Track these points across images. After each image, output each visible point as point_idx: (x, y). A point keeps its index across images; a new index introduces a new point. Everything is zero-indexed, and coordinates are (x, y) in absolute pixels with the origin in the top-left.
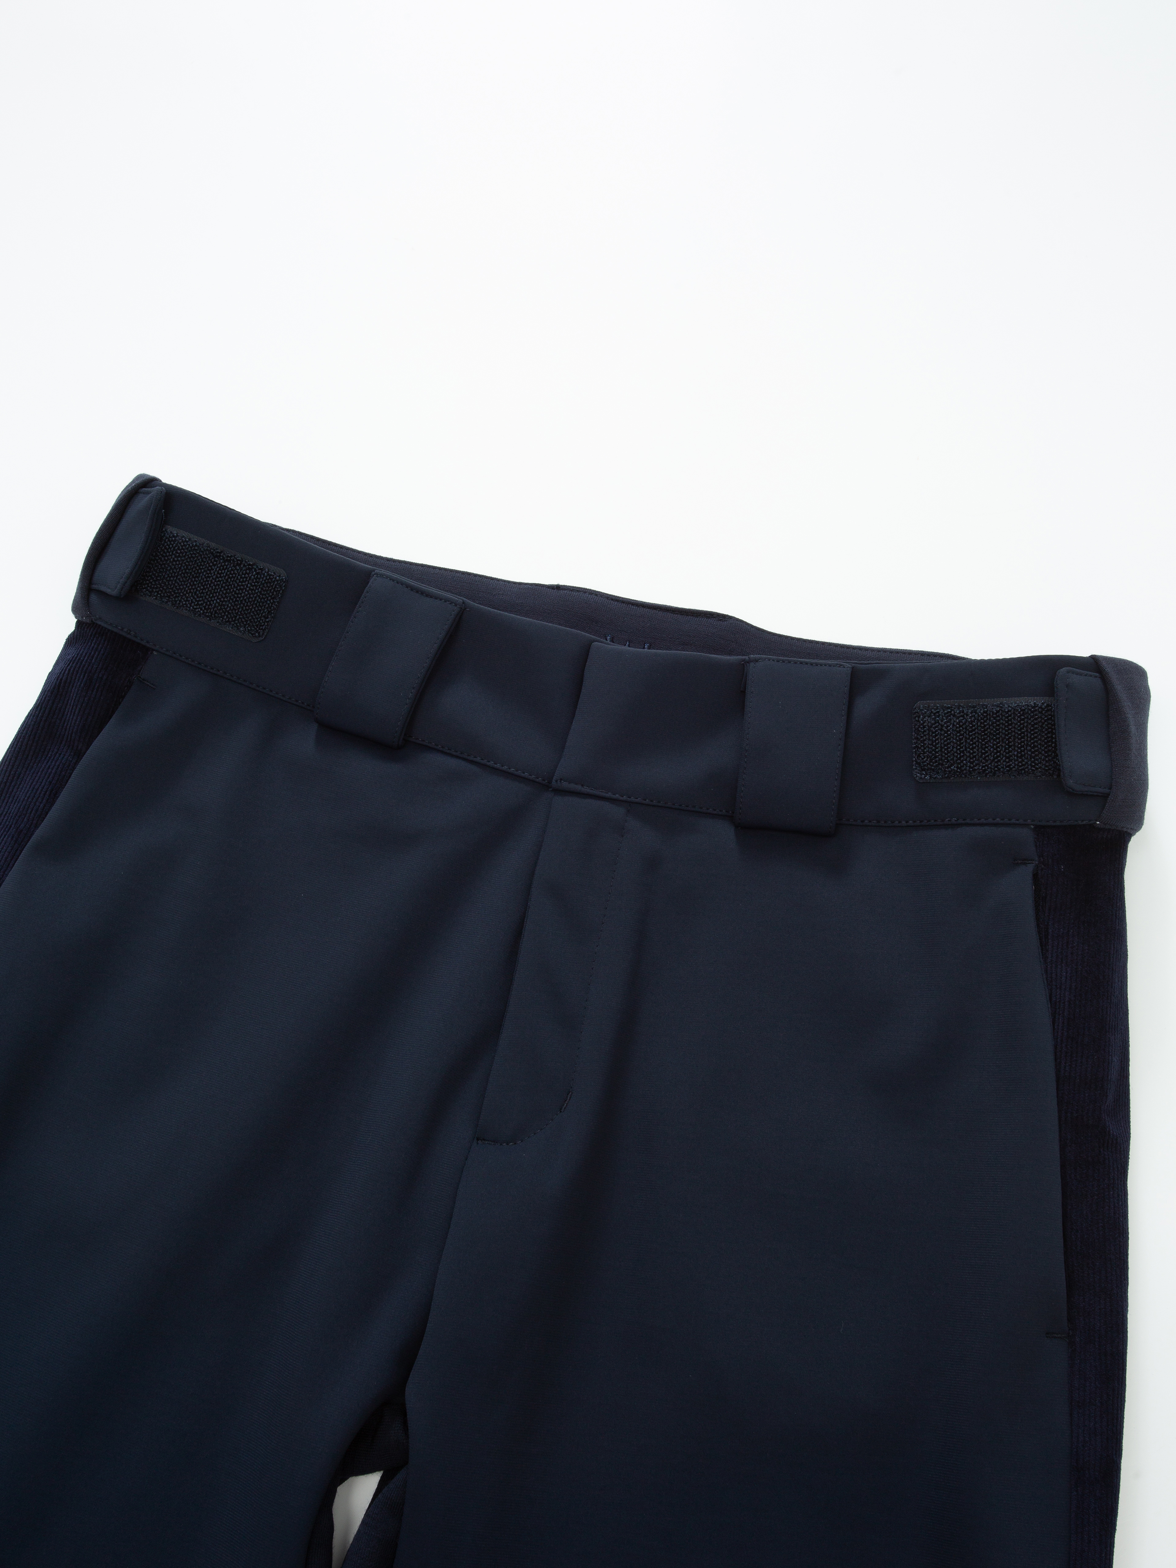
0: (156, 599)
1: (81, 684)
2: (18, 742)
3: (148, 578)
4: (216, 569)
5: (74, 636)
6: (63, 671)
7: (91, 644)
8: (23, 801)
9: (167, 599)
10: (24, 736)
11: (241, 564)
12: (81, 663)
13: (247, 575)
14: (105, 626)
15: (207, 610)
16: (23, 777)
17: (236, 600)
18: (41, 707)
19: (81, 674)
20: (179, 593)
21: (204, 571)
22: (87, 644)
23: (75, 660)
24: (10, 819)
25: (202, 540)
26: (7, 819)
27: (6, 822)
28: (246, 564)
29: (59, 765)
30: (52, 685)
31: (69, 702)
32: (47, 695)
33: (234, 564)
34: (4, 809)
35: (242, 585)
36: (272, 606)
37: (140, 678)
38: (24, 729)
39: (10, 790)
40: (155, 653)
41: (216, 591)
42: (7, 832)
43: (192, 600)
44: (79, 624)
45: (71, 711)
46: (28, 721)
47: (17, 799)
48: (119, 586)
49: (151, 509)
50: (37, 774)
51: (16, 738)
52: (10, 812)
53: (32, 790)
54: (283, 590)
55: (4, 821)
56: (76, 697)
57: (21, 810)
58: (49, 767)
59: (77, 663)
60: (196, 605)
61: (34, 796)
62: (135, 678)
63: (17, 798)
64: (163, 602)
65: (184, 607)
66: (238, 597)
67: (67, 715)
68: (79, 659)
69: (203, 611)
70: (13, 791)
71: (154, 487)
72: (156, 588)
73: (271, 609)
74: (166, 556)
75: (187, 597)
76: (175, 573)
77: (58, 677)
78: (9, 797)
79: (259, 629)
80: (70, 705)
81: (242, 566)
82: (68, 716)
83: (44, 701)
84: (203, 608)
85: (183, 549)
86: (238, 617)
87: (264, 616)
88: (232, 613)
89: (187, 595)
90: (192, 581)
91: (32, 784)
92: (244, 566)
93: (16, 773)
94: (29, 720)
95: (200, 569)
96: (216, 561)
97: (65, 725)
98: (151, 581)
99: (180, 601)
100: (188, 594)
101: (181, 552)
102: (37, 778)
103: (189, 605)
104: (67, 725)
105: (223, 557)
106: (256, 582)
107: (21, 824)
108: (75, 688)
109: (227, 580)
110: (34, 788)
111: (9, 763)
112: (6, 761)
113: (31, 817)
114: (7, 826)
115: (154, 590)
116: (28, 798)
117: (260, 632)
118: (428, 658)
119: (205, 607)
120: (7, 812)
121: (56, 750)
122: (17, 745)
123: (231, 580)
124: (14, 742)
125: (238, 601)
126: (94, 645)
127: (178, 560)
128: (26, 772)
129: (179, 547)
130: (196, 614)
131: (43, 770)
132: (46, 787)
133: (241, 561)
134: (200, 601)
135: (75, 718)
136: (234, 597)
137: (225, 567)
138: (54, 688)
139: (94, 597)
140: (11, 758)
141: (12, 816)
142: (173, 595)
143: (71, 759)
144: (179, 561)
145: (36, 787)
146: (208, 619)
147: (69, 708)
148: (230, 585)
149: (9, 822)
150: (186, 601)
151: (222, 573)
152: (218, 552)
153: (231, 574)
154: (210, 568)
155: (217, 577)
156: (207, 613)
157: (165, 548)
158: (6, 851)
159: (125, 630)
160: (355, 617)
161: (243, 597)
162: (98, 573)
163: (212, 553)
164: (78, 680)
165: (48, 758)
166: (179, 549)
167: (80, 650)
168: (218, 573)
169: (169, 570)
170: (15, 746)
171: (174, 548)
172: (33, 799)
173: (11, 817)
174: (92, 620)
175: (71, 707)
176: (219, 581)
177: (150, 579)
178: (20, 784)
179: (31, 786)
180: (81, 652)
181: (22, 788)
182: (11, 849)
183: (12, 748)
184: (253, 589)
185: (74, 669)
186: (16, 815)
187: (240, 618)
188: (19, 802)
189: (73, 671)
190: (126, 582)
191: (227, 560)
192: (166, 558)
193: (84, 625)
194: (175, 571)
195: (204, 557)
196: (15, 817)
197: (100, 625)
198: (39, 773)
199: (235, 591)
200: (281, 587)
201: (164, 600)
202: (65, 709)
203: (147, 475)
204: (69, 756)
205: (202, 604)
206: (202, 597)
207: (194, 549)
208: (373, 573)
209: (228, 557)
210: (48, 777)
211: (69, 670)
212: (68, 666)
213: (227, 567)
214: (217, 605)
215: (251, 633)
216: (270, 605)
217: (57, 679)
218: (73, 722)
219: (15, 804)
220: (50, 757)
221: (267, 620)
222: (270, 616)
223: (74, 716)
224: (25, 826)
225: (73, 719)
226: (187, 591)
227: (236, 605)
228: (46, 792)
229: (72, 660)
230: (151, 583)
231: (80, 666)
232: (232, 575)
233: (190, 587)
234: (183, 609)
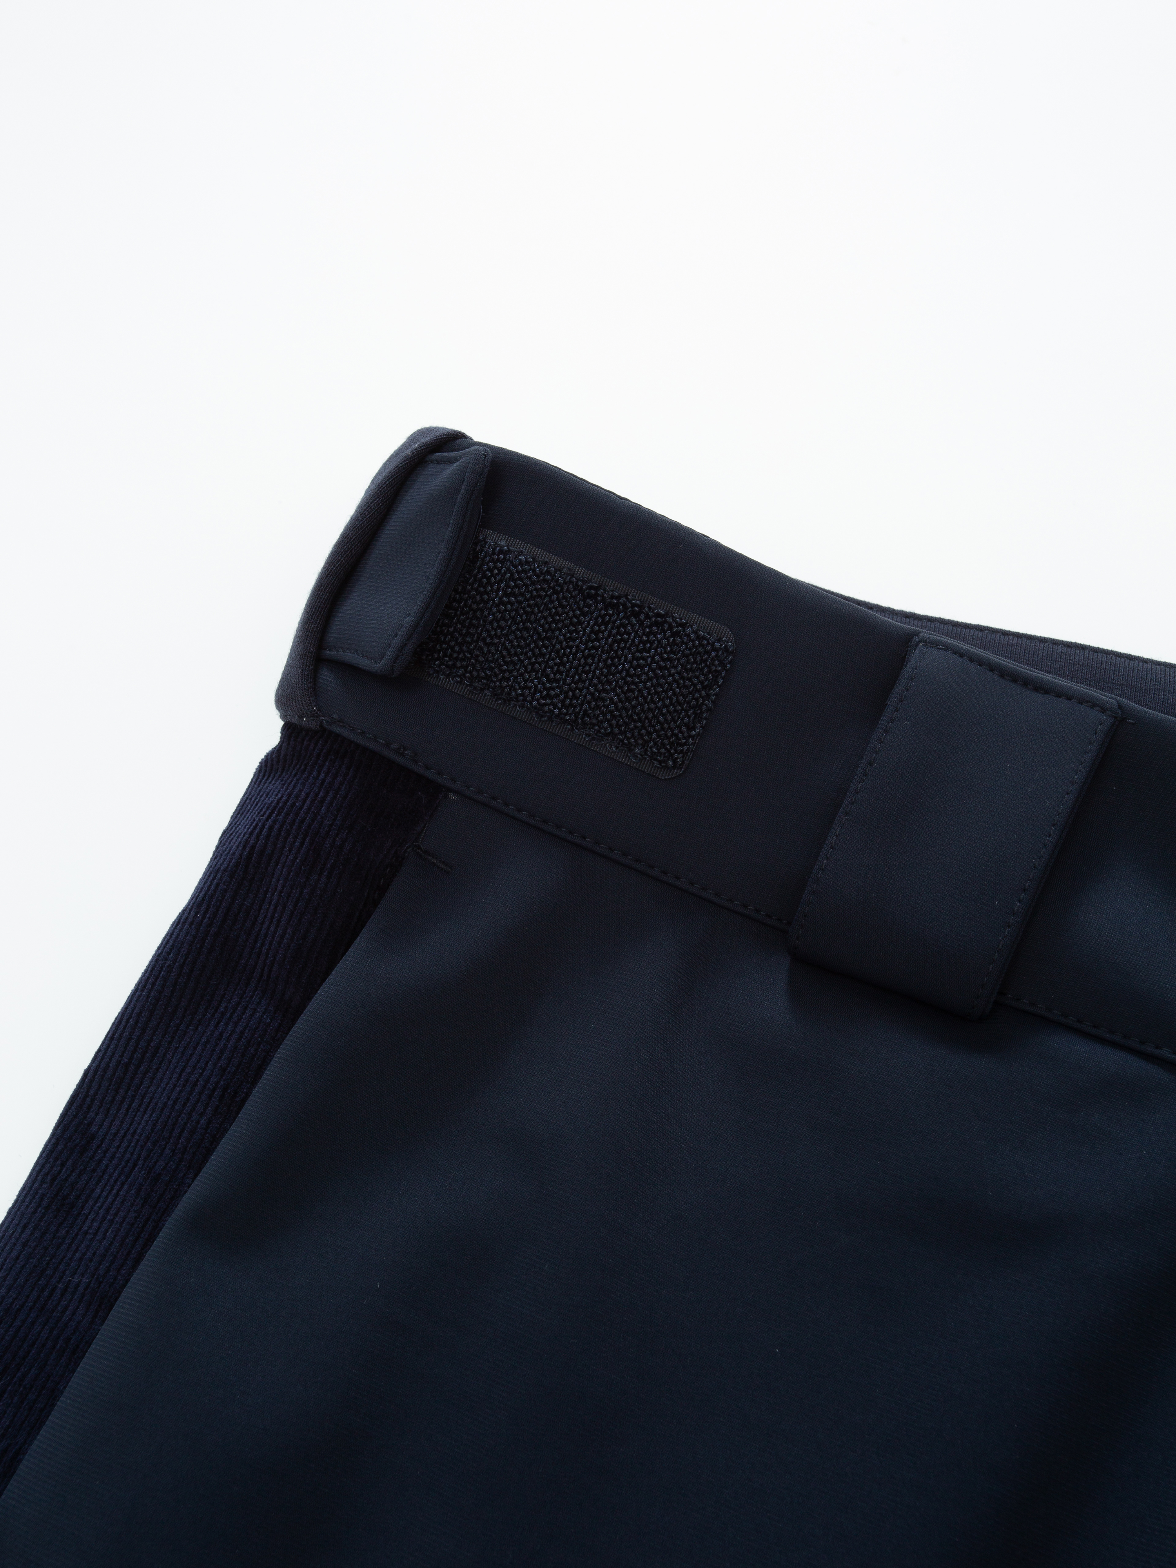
0: (460, 682)
1: (296, 858)
2: (157, 978)
3: (446, 637)
4: (588, 623)
5: (279, 756)
6: (258, 829)
7: (319, 773)
8: (163, 1109)
9: (483, 684)
10: (168, 966)
11: (640, 612)
12: (297, 814)
13: (652, 637)
14: (351, 736)
15: (567, 708)
16: (165, 1055)
17: (630, 690)
18: (209, 906)
19: (296, 837)
20: (511, 672)
21: (564, 626)
22: (310, 774)
23: (283, 808)
24: (135, 1147)
25: (557, 561)
26: (128, 1147)
27: (125, 1152)
28: (651, 614)
29: (242, 1033)
30: (231, 859)
31: (269, 895)
32: (221, 879)
33: (626, 613)
34: (122, 1122)
35: (643, 658)
36: (702, 704)
37: (419, 848)
38: (171, 950)
39: (136, 1081)
40: (452, 797)
41: (587, 668)
42: (127, 1177)
43: (536, 686)
44: (289, 731)
45: (273, 917)
46: (178, 935)
47: (149, 1103)
48: (389, 654)
49: (462, 491)
50: (195, 1048)
51: (153, 969)
52: (135, 1132)
53: (184, 1086)
54: (727, 671)
55: (121, 1150)
56: (283, 887)
57: (158, 1127)
58: (221, 1034)
59: (287, 814)
60: (544, 698)
61: (188, 1099)
62: (408, 848)
63: (151, 1100)
64: (475, 688)
65: (518, 701)
66: (633, 683)
67: (262, 923)
68: (293, 804)
69: (560, 709)
70: (141, 1083)
71: (458, 450)
72: (462, 660)
73: (701, 709)
74: (486, 593)
75: (526, 681)
76: (502, 629)
77: (247, 842)
78: (134, 1097)
79: (676, 752)
80: (270, 903)
81: (642, 617)
82: (265, 926)
83: (215, 891)
84: (559, 705)
85: (520, 579)
86: (632, 726)
87: (686, 725)
88: (621, 716)
89: (527, 676)
90: (537, 646)
91: (183, 1070)
92: (647, 617)
93: (149, 1045)
94: (181, 930)
95: (554, 621)
96: (589, 606)
97: (259, 945)
98: (453, 643)
99: (512, 688)
100: (528, 673)
101: (516, 586)
102: (194, 1058)
103: (529, 698)
104: (263, 945)
105: (603, 596)
106: (672, 652)
107: (157, 1161)
108: (283, 867)
109: (611, 646)
110: (187, 1081)
111: (137, 1023)
112: (130, 1017)
113: (180, 1146)
114: (128, 1161)
115: (458, 664)
116: (175, 1102)
117: (677, 758)
118: (1054, 825)
119: (563, 702)
120: (128, 1129)
121: (236, 999)
122: (154, 984)
123: (618, 647)
124: (148, 978)
125: (632, 691)
126: (326, 776)
127: (510, 602)
128: (170, 1043)
129: (512, 574)
130: (542, 716)
131: (207, 1042)
132: (213, 1079)
133: (641, 607)
134: (553, 689)
135: (280, 932)
136: (626, 683)
137: (607, 618)
138: (237, 865)
139: (327, 677)
140: (141, 1012)
141: (138, 1141)
142: (496, 675)
143: (269, 1020)
144: (512, 604)
145: (193, 1078)
146: (569, 727)
147: (268, 910)
148: (617, 656)
149: (132, 1154)
150: (523, 689)
151: (599, 631)
152: (591, 588)
153: (618, 633)
154: (575, 620)
155: (589, 640)
156: (566, 714)
157: (484, 576)
158: (124, 1220)
159: (394, 746)
160: (886, 731)
161: (645, 683)
162: (337, 627)
163: (581, 591)
164: (290, 850)
165: (217, 1015)
166: (512, 578)
167: (294, 787)
168: (592, 631)
169: (491, 623)
170: (149, 986)
171: (503, 576)
172: (184, 1105)
173: (137, 1144)
174: (322, 722)
175: (272, 907)
176: (593, 647)
177: (450, 641)
178: (157, 1070)
179: (180, 1075)
180: (296, 791)
181: (161, 1080)
182: (136, 1218)
183: (142, 991)
184: (666, 666)
185: (282, 826)
186: (148, 1138)
187: (636, 727)
188: (153, 1111)
189: (280, 830)
190: (405, 644)
191: (613, 606)
192: (486, 597)
193: (304, 733)
194: (503, 623)
195: (564, 597)
196: (146, 1143)
197: (338, 735)
198: (199, 1048)
199: (628, 671)
200: (721, 663)
201: (476, 684)
202: (259, 911)
203: (444, 429)
204: (264, 1013)
205: (557, 695)
206: (557, 681)
207: (545, 580)
208: (916, 639)
209: (612, 597)
210: (219, 1058)
211: (271, 828)
212: (267, 820)
213: (610, 619)
214: (589, 697)
215: (656, 760)
216: (701, 700)
217: (244, 847)
218: (277, 939)
219: (145, 1112)
220: (223, 1014)
221: (693, 733)
222: (699, 725)
223: (277, 926)
224: (167, 1164)
225: (275, 932)
226: (526, 667)
227: (628, 699)
228: (214, 1090)
229: (275, 808)
230: (452, 648)
231: (294, 821)
232: (621, 635)
233: (533, 660)
234: (515, 705)
